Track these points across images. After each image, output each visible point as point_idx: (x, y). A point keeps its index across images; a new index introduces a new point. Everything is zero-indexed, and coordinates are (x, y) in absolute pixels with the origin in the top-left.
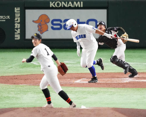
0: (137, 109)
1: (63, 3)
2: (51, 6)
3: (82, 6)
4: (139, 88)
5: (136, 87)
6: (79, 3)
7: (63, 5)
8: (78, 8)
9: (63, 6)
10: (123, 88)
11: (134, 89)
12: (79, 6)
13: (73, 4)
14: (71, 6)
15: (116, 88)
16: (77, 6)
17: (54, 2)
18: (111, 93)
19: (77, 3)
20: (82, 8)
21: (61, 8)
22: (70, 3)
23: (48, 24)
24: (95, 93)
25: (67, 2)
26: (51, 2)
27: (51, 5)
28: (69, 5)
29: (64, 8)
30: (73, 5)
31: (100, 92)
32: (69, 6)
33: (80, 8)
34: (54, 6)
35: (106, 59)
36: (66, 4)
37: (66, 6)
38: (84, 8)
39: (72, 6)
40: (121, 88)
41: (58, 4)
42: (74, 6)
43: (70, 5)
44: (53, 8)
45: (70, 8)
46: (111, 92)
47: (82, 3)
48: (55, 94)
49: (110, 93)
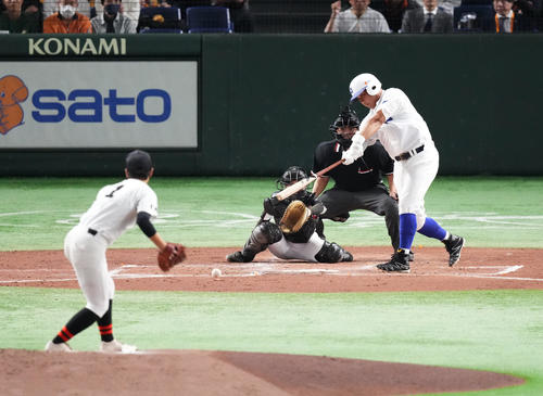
0: (288, 355)
1: (68, 42)
2: (31, 52)
3: (124, 52)
4: (294, 294)
5: (283, 289)
6: (114, 42)
7: (69, 47)
8: (111, 57)
9: (66, 52)
10: (246, 293)
11: (279, 294)
12: (116, 52)
13: (97, 45)
14: (91, 52)
15: (224, 294)
16: (108, 50)
17: (41, 40)
18: (212, 308)
19: (108, 43)
20: (123, 56)
21: (61, 57)
22: (89, 41)
23: (23, 105)
24: (164, 308)
25: (78, 40)
26: (31, 41)
27: (33, 47)
28: (85, 49)
29: (71, 57)
30: (97, 49)
31: (176, 305)
32: (86, 52)
33: (120, 58)
34: (40, 51)
35: (195, 208)
36: (75, 44)
37: (76, 50)
38: (130, 56)
39: (94, 52)
40: (240, 294)
41: (53, 46)
42: (100, 52)
43: (88, 47)
44: (36, 57)
45: (88, 57)
46: (211, 304)
47: (123, 41)
48: (43, 310)
49: (207, 308)
